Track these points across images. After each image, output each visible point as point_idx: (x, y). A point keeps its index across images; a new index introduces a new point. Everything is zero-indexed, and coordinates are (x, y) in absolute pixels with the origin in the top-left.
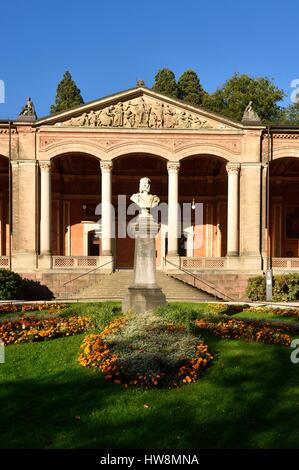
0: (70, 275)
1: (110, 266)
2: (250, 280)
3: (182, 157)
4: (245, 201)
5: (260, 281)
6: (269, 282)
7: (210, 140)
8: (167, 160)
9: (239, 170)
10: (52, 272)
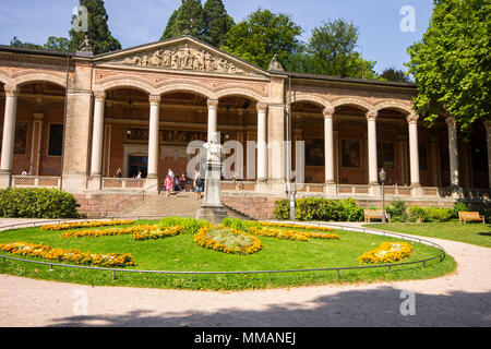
0: (119, 195)
1: (155, 189)
2: (277, 203)
3: (219, 96)
4: (272, 135)
5: (285, 203)
6: (292, 204)
7: (243, 83)
8: (207, 98)
9: (267, 110)
10: (100, 192)
